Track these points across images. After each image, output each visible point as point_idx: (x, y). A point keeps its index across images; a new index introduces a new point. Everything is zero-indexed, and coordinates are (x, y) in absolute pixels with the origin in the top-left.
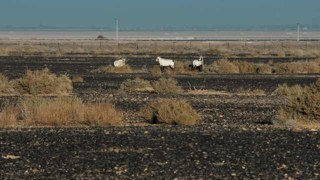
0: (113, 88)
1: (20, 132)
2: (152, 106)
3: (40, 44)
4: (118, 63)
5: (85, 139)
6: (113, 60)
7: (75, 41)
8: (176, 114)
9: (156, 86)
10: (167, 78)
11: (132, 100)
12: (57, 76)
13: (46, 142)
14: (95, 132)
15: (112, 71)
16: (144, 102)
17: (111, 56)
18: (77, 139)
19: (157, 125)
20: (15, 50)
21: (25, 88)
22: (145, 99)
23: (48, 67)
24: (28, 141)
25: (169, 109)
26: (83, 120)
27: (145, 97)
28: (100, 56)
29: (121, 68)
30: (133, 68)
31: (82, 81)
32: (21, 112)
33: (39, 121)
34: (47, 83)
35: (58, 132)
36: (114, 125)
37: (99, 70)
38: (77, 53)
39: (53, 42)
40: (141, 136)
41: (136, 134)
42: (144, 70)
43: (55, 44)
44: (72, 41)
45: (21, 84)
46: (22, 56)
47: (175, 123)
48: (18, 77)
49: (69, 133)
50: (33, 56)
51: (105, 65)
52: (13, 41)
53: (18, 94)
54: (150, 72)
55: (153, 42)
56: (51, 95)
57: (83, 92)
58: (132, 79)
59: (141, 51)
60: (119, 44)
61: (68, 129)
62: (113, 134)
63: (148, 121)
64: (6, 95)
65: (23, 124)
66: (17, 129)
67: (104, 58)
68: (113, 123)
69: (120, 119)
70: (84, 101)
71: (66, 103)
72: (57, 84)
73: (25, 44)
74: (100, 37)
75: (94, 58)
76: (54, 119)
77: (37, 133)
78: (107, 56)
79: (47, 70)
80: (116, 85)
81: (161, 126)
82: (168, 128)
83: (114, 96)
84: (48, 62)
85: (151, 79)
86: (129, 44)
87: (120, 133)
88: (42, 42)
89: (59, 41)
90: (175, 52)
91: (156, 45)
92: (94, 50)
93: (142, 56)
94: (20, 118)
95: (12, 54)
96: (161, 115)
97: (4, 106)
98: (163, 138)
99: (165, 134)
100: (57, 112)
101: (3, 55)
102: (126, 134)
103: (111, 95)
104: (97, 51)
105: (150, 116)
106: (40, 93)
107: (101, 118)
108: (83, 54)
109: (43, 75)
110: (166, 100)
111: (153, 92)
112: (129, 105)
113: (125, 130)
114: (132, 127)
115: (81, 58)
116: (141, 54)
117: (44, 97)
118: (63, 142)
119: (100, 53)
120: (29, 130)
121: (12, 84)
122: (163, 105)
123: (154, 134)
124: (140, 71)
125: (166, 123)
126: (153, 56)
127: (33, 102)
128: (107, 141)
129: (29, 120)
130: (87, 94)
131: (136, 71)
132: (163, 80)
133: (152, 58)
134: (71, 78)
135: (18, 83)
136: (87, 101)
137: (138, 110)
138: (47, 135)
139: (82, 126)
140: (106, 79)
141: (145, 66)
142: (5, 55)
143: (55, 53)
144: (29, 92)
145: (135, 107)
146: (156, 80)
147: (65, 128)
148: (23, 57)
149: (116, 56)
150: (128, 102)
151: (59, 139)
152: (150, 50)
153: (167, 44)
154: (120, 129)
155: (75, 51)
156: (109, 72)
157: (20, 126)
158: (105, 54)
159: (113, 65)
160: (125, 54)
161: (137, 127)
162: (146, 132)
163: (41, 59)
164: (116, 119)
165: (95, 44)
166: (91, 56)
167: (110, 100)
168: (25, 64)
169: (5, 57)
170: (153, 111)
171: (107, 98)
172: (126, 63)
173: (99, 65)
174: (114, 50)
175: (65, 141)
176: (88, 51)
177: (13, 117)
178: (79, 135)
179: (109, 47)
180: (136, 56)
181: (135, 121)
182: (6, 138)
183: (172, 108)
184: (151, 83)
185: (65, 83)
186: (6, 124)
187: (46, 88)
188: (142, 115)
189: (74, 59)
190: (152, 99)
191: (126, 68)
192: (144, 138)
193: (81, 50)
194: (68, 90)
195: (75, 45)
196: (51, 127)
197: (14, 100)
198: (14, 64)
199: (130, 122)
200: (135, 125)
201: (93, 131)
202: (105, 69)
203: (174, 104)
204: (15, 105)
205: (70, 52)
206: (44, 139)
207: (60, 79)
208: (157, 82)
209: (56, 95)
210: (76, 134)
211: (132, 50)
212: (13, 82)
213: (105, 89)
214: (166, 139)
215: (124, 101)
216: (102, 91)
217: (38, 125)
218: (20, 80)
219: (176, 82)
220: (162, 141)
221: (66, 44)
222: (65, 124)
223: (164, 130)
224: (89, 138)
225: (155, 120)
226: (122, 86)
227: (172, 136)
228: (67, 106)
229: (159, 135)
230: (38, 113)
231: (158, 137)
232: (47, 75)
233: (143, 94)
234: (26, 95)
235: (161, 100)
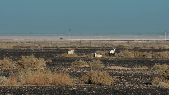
0: (67, 65)
1: (18, 89)
2: (88, 75)
3: (29, 42)
5: (53, 92)
6: (68, 51)
7: (47, 41)
8: (101, 79)
9: (90, 64)
10: (96, 60)
11: (78, 71)
12: (38, 59)
13: (32, 94)
14: (58, 89)
15: (67, 56)
16: (84, 73)
17: (67, 48)
18: (49, 92)
19: (91, 85)
20: (16, 46)
21: (21, 65)
22: (84, 71)
23: (33, 54)
24: (23, 94)
25: (97, 76)
26: (51, 82)
27: (84, 70)
28: (61, 48)
29: (72, 55)
30: (78, 55)
31: (51, 62)
32: (19, 78)
33: (29, 83)
34: (33, 63)
35: (39, 88)
36: (68, 85)
37: (60, 56)
38: (49, 47)
39: (36, 41)
40: (82, 90)
41: (80, 90)
42: (84, 56)
43: (37, 42)
44: (46, 41)
45: (19, 63)
46: (19, 48)
47: (100, 84)
48: (18, 59)
49: (45, 89)
50: (26, 48)
51: (64, 53)
52: (15, 41)
53: (18, 69)
54: (87, 57)
55: (89, 41)
56: (35, 69)
57: (52, 67)
58: (78, 60)
59: (82, 46)
60: (71, 42)
61: (44, 87)
62: (67, 90)
63: (86, 83)
64: (11, 69)
65: (20, 84)
66: (17, 87)
67: (63, 49)
68: (67, 84)
69: (71, 82)
70: (52, 72)
71: (43, 73)
72: (38, 63)
73: (21, 42)
74: (61, 38)
75: (58, 49)
76: (36, 82)
77: (27, 89)
78: (65, 48)
79: (33, 56)
80: (69, 64)
81: (93, 86)
82: (97, 86)
83: (68, 70)
84: (33, 52)
85: (88, 60)
86: (76, 42)
87: (71, 89)
88: (30, 41)
89: (39, 41)
90: (101, 46)
91: (90, 43)
92: (58, 45)
93: (83, 49)
94: (19, 81)
95: (14, 47)
96: (93, 80)
97: (10, 75)
98: (94, 91)
99: (95, 90)
100: (38, 78)
101: (9, 48)
102: (75, 89)
103: (67, 69)
104: (59, 46)
105: (87, 80)
106: (29, 68)
107: (61, 81)
108: (52, 47)
109: (31, 58)
110: (96, 71)
111: (89, 68)
112: (76, 74)
113: (74, 87)
114: (78, 86)
115: (51, 49)
116: (82, 47)
117: (32, 70)
118: (41, 94)
119: (61, 47)
120: (23, 88)
121: (15, 63)
122: (94, 74)
123: (89, 90)
124: (82, 57)
125: (96, 84)
126: (89, 48)
127: (25, 73)
128: (65, 93)
129: (23, 82)
130: (54, 68)
131: (80, 57)
132: (94, 61)
133: (88, 49)
134: (46, 60)
135: (17, 63)
136: (54, 72)
137: (81, 77)
138: (33, 90)
139: (51, 85)
140: (64, 61)
141: (84, 54)
142: (11, 48)
143: (37, 47)
144: (23, 67)
145: (79, 75)
146: (90, 61)
147: (42, 86)
148: (20, 49)
149: (69, 48)
150: (75, 73)
151: (39, 92)
152: (87, 45)
153: (96, 42)
154: (71, 87)
155: (48, 46)
156: (66, 57)
157: (19, 86)
158: (64, 48)
159: (68, 53)
160: (74, 47)
161: (80, 86)
162: (85, 88)
163: (30, 50)
164: (69, 82)
165: (58, 42)
166: (56, 48)
167: (66, 72)
168: (21, 53)
169: (11, 49)
170: (89, 77)
171: (65, 70)
172: (75, 52)
173: (60, 53)
174: (68, 45)
175: (42, 93)
176: (55, 46)
177: (15, 81)
178: (50, 90)
179: (66, 44)
180: (80, 49)
181: (79, 83)
182: (11, 92)
183: (99, 76)
184: (88, 63)
185: (42, 63)
186: (11, 85)
187: (32, 65)
188: (83, 80)
189: (47, 50)
190: (88, 71)
191: (75, 55)
192: (84, 92)
193: (51, 45)
194: (44, 67)
195: (47, 43)
196: (35, 86)
197: (15, 72)
198: (16, 53)
199: (77, 83)
200: (79, 85)
201: (57, 88)
202: (63, 55)
203: (100, 74)
204: (16, 74)
205: (45, 46)
206: (31, 92)
207: (40, 61)
208: (91, 62)
209: (38, 69)
210: (48, 89)
211: (78, 45)
212: (15, 62)
213: (64, 66)
214: (96, 92)
215: (74, 72)
216: (62, 67)
217: (28, 85)
218: (19, 61)
219: (101, 62)
220: (94, 93)
221: (43, 42)
222: (42, 84)
223: (95, 87)
224: (55, 91)
225: (90, 82)
226: (73, 65)
227: (99, 90)
228: (44, 75)
229: (92, 90)
230: (28, 79)
231: (91, 91)
232: (33, 59)
233: (83, 68)
234: (22, 69)
235: (93, 72)
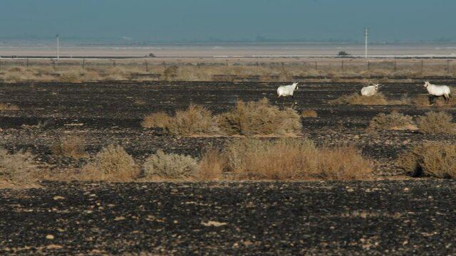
0: (358, 125)
1: (227, 189)
2: (415, 152)
3: (257, 64)
4: (368, 91)
5: (319, 198)
6: (360, 86)
7: (305, 60)
8: (450, 164)
9: (421, 123)
10: (437, 112)
11: (387, 143)
12: (280, 110)
13: (264, 203)
14: (334, 189)
15: (358, 101)
16: (404, 147)
17: (358, 81)
18: (308, 199)
19: (422, 179)
20: (221, 73)
21: (235, 126)
22: (405, 142)
23: (267, 96)
24: (239, 202)
25: (439, 156)
26: (315, 171)
27: (405, 139)
28: (342, 80)
29: (371, 98)
30: (389, 98)
31: (316, 116)
32: (229, 160)
33: (254, 173)
34: (266, 120)
35: (281, 188)
36: (360, 179)
37: (339, 101)
38: (308, 77)
39: (275, 61)
40: (399, 194)
41: (392, 192)
42: (405, 101)
43: (277, 63)
44: (301, 60)
45: (229, 121)
46: (230, 80)
47: (447, 177)
48: (225, 110)
49: (297, 190)
50: (247, 80)
51: (349, 93)
52: (219, 60)
53: (225, 135)
54: (413, 103)
55: (418, 60)
56: (271, 136)
57: (316, 131)
58: (387, 113)
59: (400, 73)
60: (369, 64)
61: (295, 184)
62: (359, 192)
63: (409, 174)
64: (208, 136)
65: (232, 177)
66: (223, 184)
67: (347, 83)
68: (358, 176)
69: (369, 170)
70: (317, 145)
71: (292, 148)
72: (279, 120)
73: (235, 64)
74: (342, 54)
75: (333, 83)
76: (275, 170)
77: (250, 190)
78: (351, 81)
79: (265, 100)
80: (364, 122)
81: (428, 181)
82: (438, 183)
83: (361, 138)
84: (268, 89)
85: (414, 113)
86: (382, 63)
87: (368, 190)
88: (260, 60)
89: (283, 60)
90: (451, 75)
91: (422, 66)
92: (334, 73)
93: (401, 81)
94: (227, 169)
95: (217, 78)
96: (428, 165)
97: (205, 151)
98: (430, 197)
99: (433, 192)
100: (279, 161)
101: (204, 80)
102: (377, 191)
103: (357, 137)
104: (338, 74)
105: (411, 167)
106: (256, 133)
107: (341, 169)
108: (318, 77)
109: (261, 107)
110: (435, 143)
111: (416, 132)
112: (382, 151)
113: (376, 186)
114: (386, 182)
115: (314, 83)
116: (400, 78)
117: (262, 139)
118: (287, 203)
119: (342, 76)
120: (240, 186)
121: (217, 121)
122: (431, 150)
123: (417, 192)
124: (399, 102)
125: (435, 176)
126: (418, 81)
127: (246, 146)
128: (351, 202)
129: (240, 170)
130: (323, 135)
131: (392, 102)
132: (432, 115)
133: (416, 83)
134: (300, 112)
135: (225, 119)
136: (321, 144)
137: (395, 158)
138: (265, 193)
139: (314, 180)
140: (349, 113)
141: (406, 95)
142: (208, 80)
143: (277, 77)
144: (240, 131)
145: (391, 153)
146: (421, 115)
147: (291, 183)
148: (231, 84)
149: (365, 81)
150: (380, 147)
151: (282, 198)
152: (413, 72)
153: (437, 64)
154: (368, 185)
155: (306, 74)
156: (355, 103)
157: (227, 180)
158: (349, 78)
159: (360, 93)
160: (376, 77)
161: (393, 182)
162: (407, 189)
163: (258, 85)
164: (363, 170)
165: (335, 64)
166: (328, 81)
167: (355, 143)
168: (235, 92)
169: (207, 83)
170: (416, 158)
171: (351, 140)
172: (379, 90)
173: (339, 94)
174: (362, 72)
175: (290, 202)
176: (324, 74)
177: (217, 168)
178: (311, 193)
179: (355, 68)
180: (392, 81)
181: (390, 174)
182: (207, 197)
183: (444, 155)
184: (414, 119)
185: (291, 119)
186: (208, 177)
187: (264, 126)
188: (401, 165)
189: (304, 85)
190: (415, 143)
191: (379, 98)
192: (403, 197)
193: (315, 73)
194: (295, 130)
195: (306, 66)
196: (270, 181)
197: (219, 144)
198: (220, 92)
199: (383, 175)
200: (391, 179)
201: (330, 188)
202: (348, 99)
203: (447, 149)
204: (220, 150)
205: (298, 74)
206: (261, 199)
207: (284, 113)
208: (423, 118)
209: (278, 136)
210: (306, 191)
211: (387, 72)
212: (218, 118)
213: (348, 127)
214: (435, 199)
215: (375, 145)
216: (343, 131)
217: (253, 178)
218: (228, 114)
219: (450, 118)
220: (430, 202)
221: (293, 64)
222: (290, 177)
223: (432, 186)
224: (324, 197)
225: (419, 172)
226: (373, 124)
227: (444, 194)
228: (294, 152)
229: (425, 194)
230: (252, 162)
231: (424, 196)
232: (266, 108)
233: (402, 134)
234: (236, 136)
235: (428, 143)
